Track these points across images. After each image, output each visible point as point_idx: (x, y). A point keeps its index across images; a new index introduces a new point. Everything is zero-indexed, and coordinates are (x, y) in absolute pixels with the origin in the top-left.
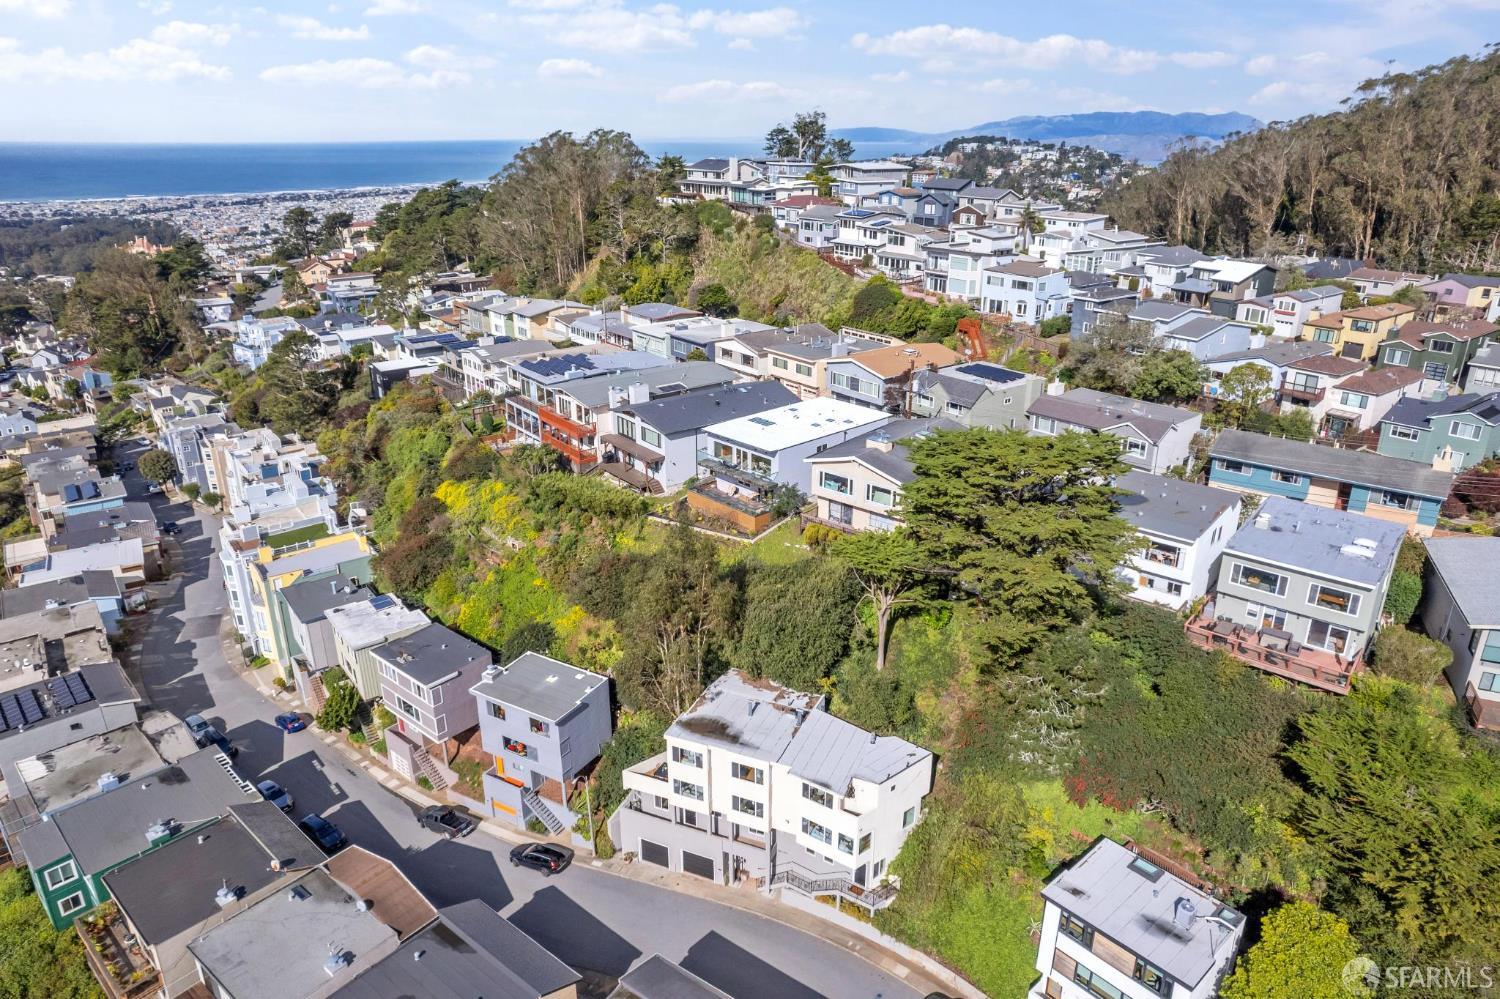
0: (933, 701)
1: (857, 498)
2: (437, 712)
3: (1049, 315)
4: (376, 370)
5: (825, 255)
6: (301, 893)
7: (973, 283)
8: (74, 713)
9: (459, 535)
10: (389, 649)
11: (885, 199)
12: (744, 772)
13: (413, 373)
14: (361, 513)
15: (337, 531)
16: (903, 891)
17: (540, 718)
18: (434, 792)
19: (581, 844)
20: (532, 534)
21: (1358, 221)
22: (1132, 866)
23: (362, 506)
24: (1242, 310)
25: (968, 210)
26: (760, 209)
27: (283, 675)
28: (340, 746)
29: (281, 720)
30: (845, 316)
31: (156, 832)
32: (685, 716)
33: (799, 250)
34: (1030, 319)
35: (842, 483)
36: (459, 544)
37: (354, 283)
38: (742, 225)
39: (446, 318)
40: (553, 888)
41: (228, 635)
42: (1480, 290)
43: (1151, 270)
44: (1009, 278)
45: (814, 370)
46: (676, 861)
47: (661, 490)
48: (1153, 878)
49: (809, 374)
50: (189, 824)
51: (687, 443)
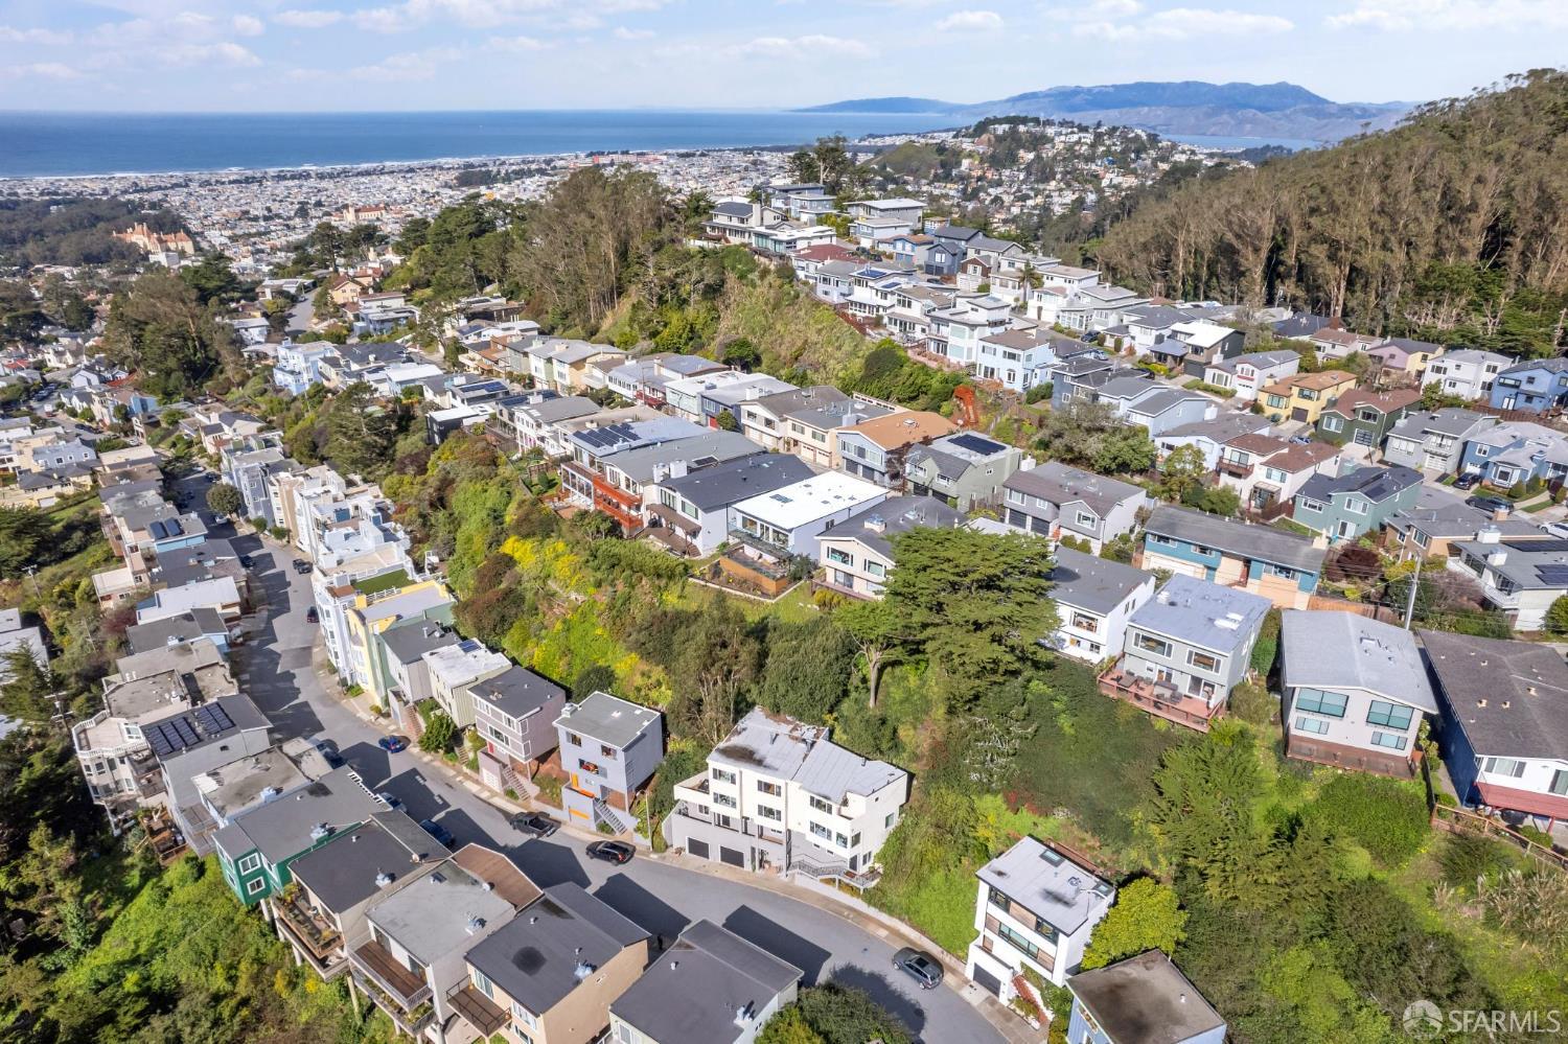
0: (912, 732)
1: (856, 568)
2: (524, 739)
3: (1035, 383)
4: (432, 420)
5: (839, 310)
6: (438, 877)
7: (970, 350)
8: (222, 737)
9: (529, 587)
10: (483, 688)
11: (899, 245)
12: (766, 787)
13: (466, 422)
14: (435, 559)
15: (417, 578)
16: (884, 876)
17: (608, 745)
18: (520, 801)
19: (641, 842)
20: (591, 590)
21: (1332, 277)
22: (1043, 856)
23: (438, 554)
24: (1209, 373)
25: (974, 262)
26: (782, 257)
27: (379, 703)
28: (437, 764)
29: (383, 742)
30: (858, 376)
31: (318, 834)
32: (722, 745)
33: (818, 304)
34: (1018, 386)
35: (845, 557)
36: (529, 596)
37: (386, 303)
38: (765, 273)
39: (483, 352)
40: (621, 875)
41: (321, 666)
42: (1419, 355)
43: (1134, 330)
44: (1000, 349)
45: (827, 438)
46: (715, 854)
47: (698, 553)
48: (1056, 864)
49: (823, 440)
50: (340, 827)
51: (719, 515)
